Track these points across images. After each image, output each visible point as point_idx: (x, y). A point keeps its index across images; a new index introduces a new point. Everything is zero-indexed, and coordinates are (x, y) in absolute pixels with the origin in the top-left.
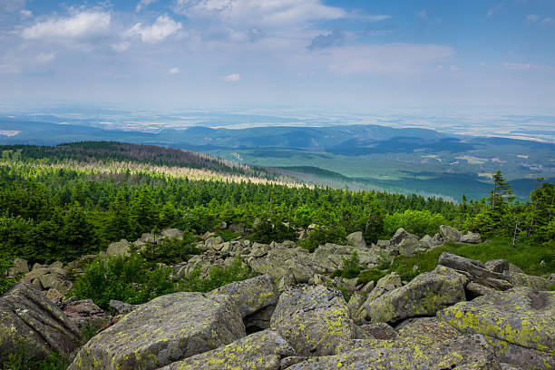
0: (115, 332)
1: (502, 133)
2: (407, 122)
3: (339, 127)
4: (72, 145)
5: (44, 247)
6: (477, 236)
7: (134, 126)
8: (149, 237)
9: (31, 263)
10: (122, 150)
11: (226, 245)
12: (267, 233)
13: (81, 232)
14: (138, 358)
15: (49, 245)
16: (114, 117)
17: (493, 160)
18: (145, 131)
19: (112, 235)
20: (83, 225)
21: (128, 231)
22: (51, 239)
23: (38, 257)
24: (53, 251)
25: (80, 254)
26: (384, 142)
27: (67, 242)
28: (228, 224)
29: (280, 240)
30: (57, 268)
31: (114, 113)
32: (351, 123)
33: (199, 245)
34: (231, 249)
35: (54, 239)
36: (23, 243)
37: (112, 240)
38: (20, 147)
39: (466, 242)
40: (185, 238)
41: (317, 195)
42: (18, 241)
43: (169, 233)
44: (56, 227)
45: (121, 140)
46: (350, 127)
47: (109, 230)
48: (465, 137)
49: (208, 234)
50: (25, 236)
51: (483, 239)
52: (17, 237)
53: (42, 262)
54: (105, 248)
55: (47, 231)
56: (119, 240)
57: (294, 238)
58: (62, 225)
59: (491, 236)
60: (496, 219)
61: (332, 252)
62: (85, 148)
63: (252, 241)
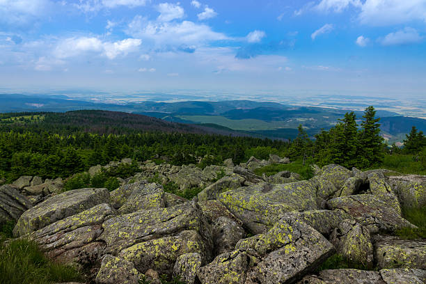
0: (37, 208)
1: (315, 104)
2: (265, 98)
3: (227, 101)
4: (75, 112)
5: (51, 169)
6: (288, 159)
7: (112, 101)
8: (112, 163)
9: (44, 179)
10: (104, 114)
11: (157, 167)
12: (180, 160)
13: (73, 161)
14: (41, 219)
15: (54, 168)
16: (100, 96)
17: (310, 119)
18: (118, 103)
19: (92, 162)
20: (75, 156)
21: (101, 160)
22: (55, 165)
23: (48, 175)
24: (57, 172)
25: (72, 174)
26: (253, 110)
27: (65, 166)
28: (160, 156)
29: (187, 164)
30: (59, 181)
31: (100, 93)
32: (234, 99)
33: (141, 167)
34: (159, 169)
35: (57, 165)
36: (39, 168)
37: (92, 165)
38: (44, 113)
39: (282, 163)
40: (133, 163)
41: (214, 139)
42: (36, 166)
43: (125, 161)
44: (59, 158)
45: (103, 109)
46: (233, 101)
47: (90, 160)
48: (295, 107)
49: (148, 161)
50: (40, 164)
51: (291, 161)
52: (35, 165)
53: (50, 178)
54: (87, 170)
55: (53, 160)
56: (96, 165)
57: (195, 162)
58: (62, 157)
59: (296, 160)
60: (299, 150)
61: (213, 169)
62: (83, 114)
63: (172, 164)
